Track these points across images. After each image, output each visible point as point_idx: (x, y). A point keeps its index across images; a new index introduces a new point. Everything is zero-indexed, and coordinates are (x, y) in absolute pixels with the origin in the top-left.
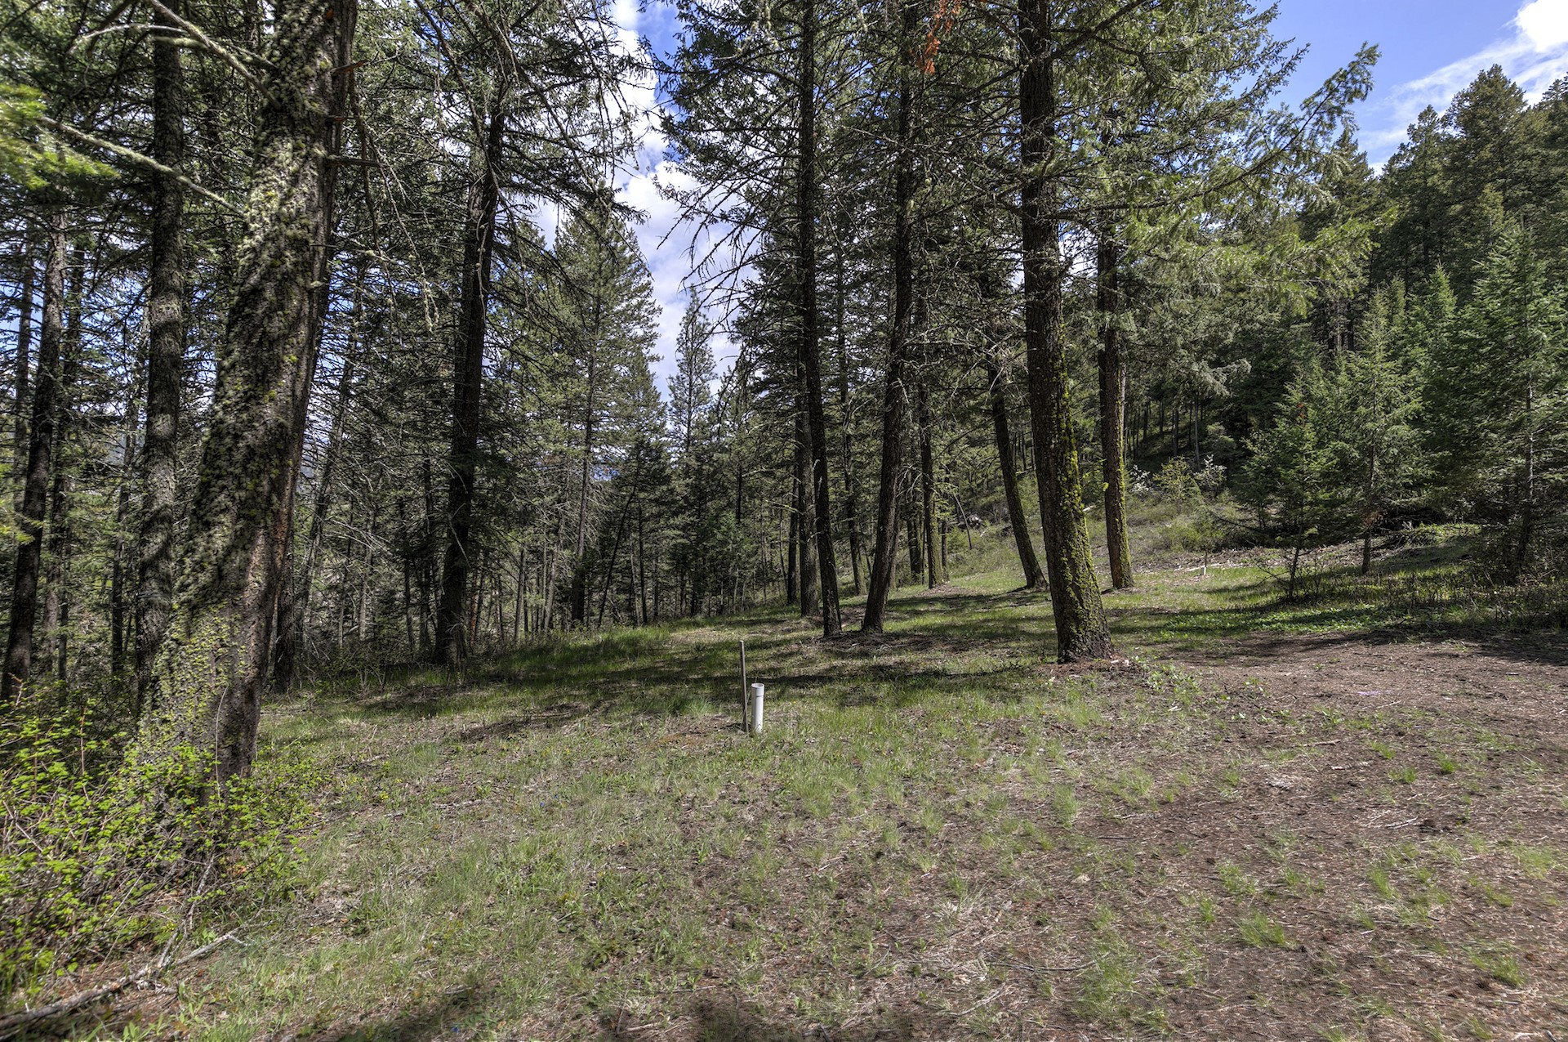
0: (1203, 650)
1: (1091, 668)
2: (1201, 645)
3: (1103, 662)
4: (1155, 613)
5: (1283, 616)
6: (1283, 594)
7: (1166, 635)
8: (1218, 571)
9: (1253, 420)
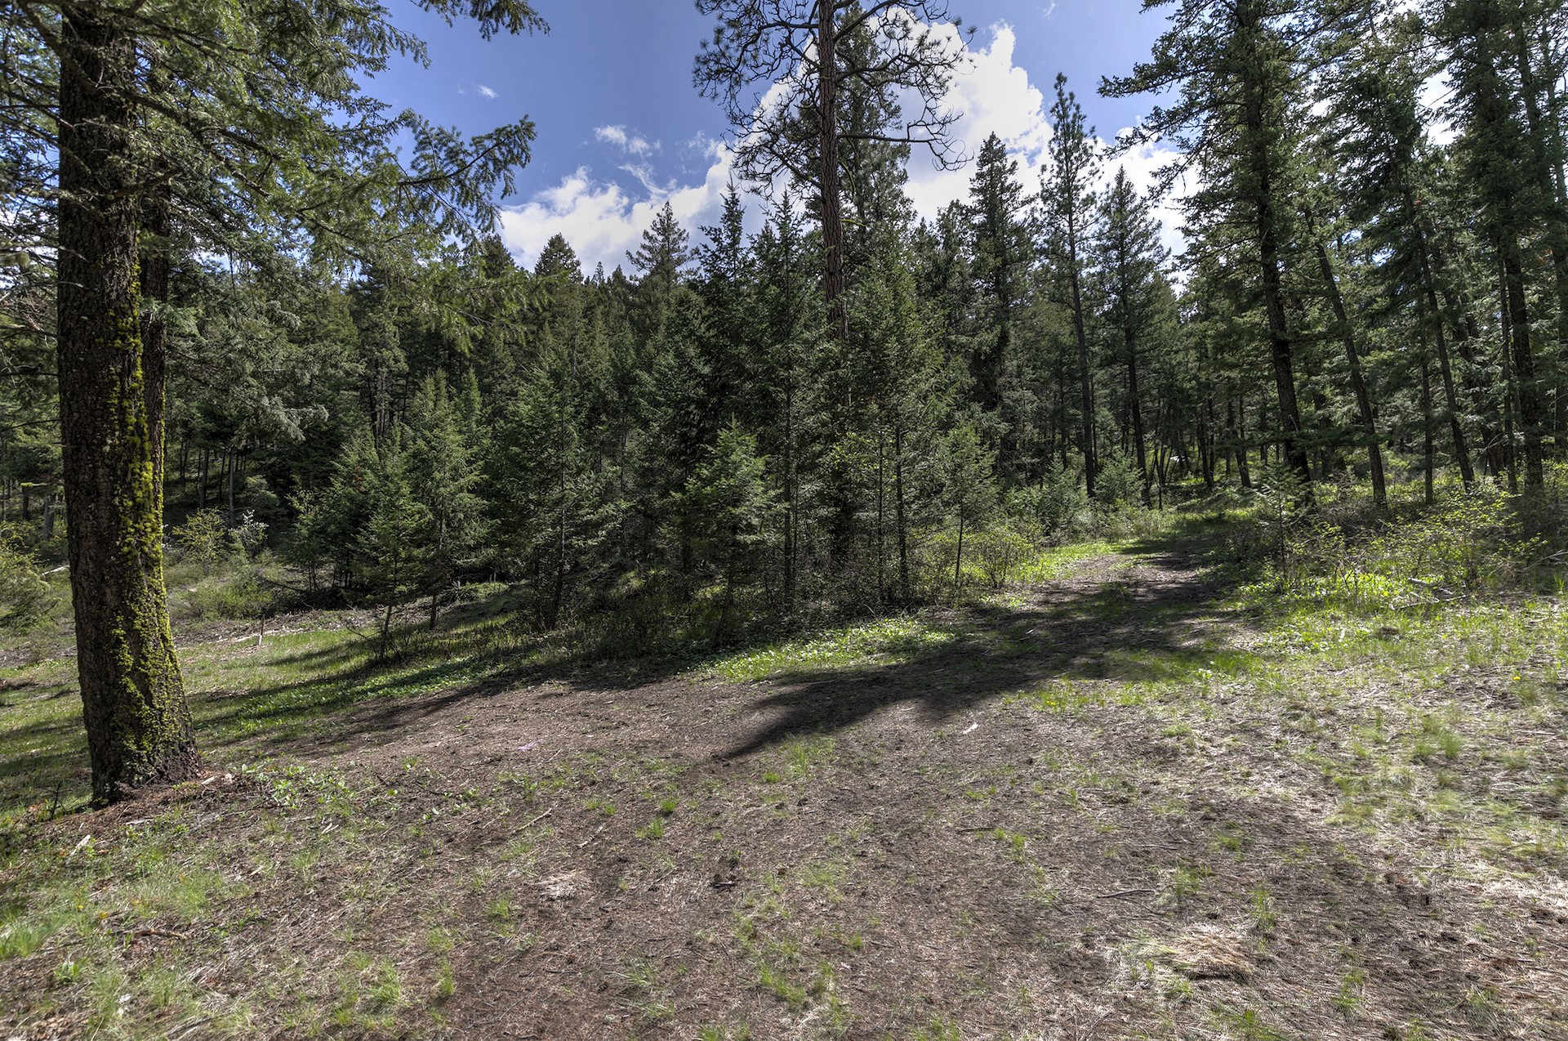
0: (311, 735)
1: (165, 802)
2: (306, 730)
3: (186, 787)
4: (216, 698)
5: (382, 680)
6: (374, 656)
7: (251, 725)
8: (277, 639)
9: (297, 478)
